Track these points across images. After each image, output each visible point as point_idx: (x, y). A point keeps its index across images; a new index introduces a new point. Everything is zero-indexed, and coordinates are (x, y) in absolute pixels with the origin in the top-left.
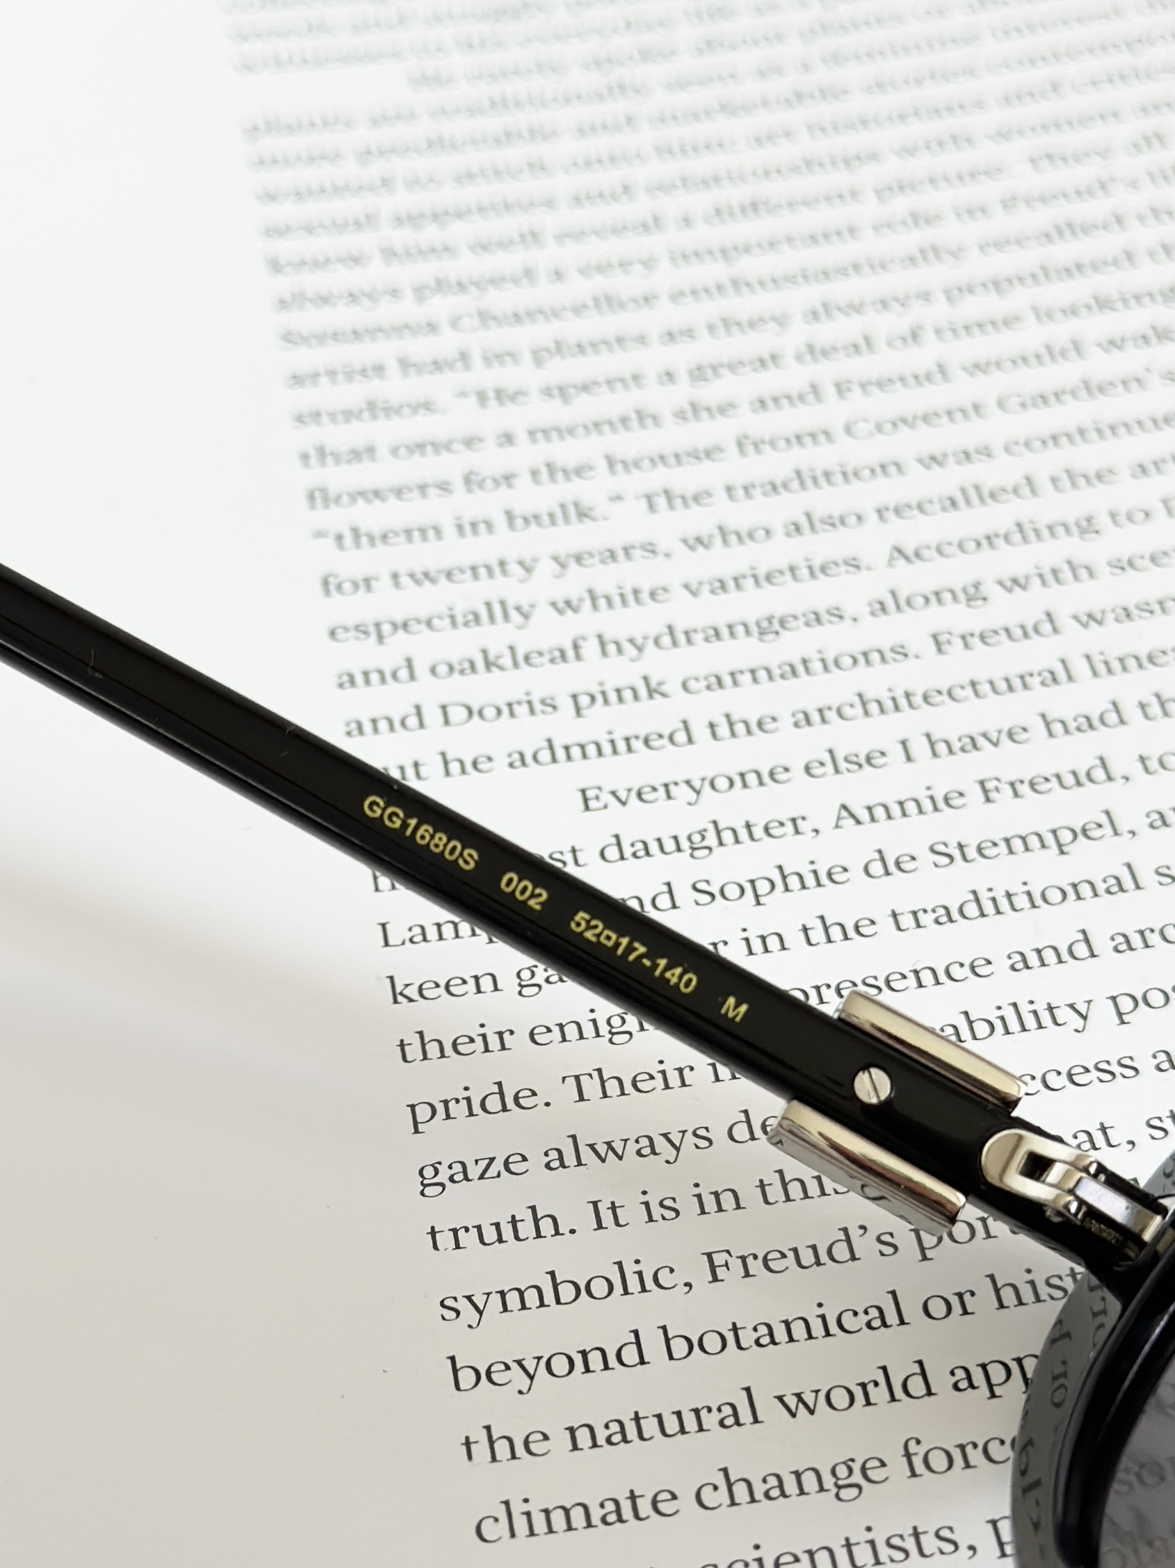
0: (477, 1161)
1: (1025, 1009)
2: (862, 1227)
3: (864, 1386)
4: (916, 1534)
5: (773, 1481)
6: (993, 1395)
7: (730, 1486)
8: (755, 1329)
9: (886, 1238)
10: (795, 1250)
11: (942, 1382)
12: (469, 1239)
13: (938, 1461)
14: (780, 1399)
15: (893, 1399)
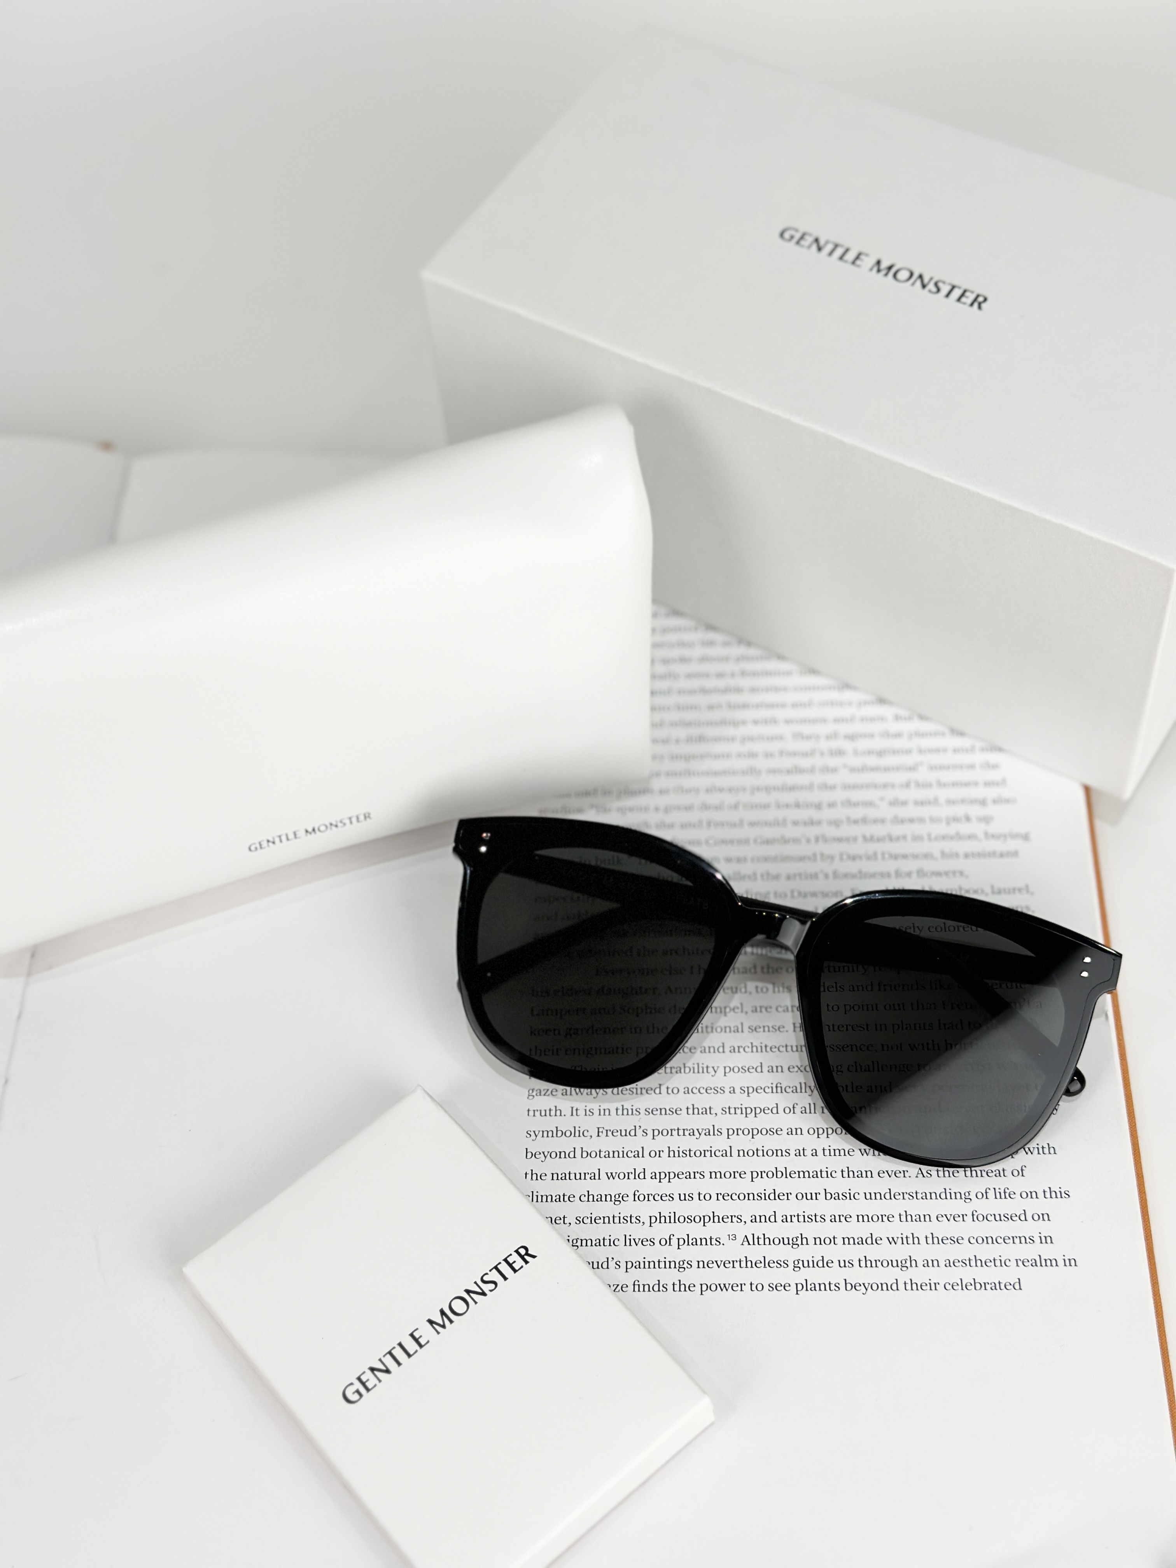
0: (544, 1090)
1: (701, 1065)
2: (640, 1127)
3: (628, 1173)
4: (631, 1217)
5: (599, 1196)
6: (660, 1182)
7: (588, 1196)
8: (605, 1152)
9: (645, 1131)
10: (621, 1130)
11: (648, 1176)
12: (537, 1114)
13: (642, 1198)
14: (607, 1173)
15: (635, 1178)
